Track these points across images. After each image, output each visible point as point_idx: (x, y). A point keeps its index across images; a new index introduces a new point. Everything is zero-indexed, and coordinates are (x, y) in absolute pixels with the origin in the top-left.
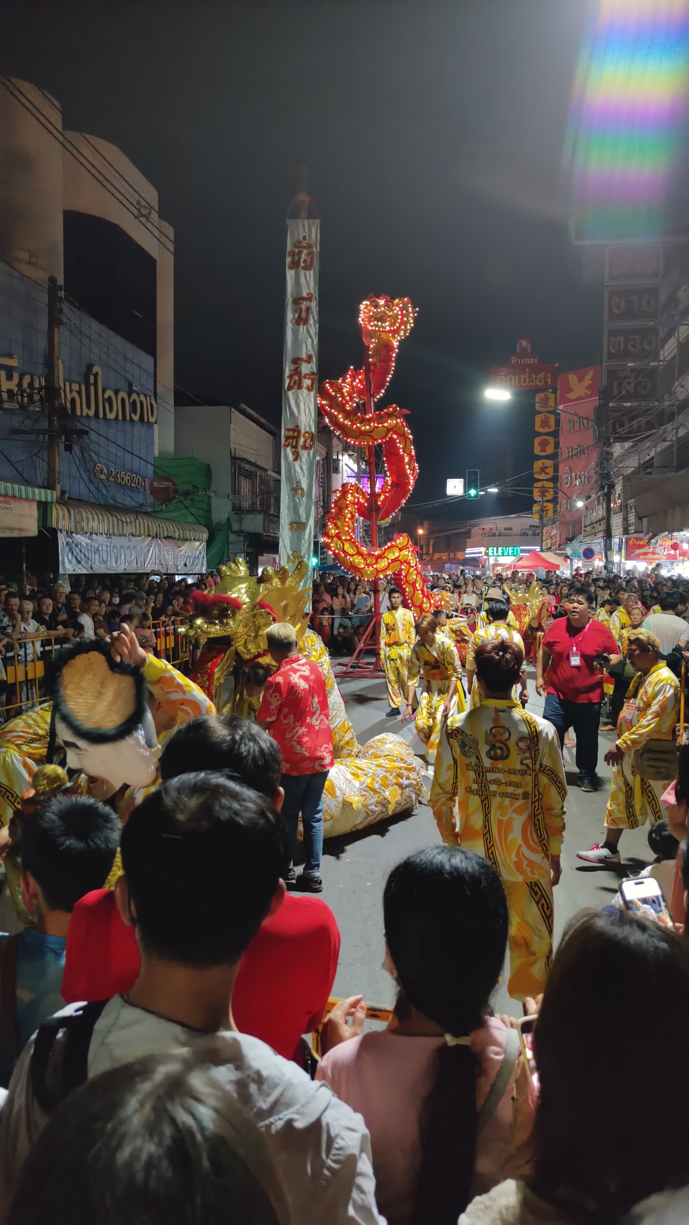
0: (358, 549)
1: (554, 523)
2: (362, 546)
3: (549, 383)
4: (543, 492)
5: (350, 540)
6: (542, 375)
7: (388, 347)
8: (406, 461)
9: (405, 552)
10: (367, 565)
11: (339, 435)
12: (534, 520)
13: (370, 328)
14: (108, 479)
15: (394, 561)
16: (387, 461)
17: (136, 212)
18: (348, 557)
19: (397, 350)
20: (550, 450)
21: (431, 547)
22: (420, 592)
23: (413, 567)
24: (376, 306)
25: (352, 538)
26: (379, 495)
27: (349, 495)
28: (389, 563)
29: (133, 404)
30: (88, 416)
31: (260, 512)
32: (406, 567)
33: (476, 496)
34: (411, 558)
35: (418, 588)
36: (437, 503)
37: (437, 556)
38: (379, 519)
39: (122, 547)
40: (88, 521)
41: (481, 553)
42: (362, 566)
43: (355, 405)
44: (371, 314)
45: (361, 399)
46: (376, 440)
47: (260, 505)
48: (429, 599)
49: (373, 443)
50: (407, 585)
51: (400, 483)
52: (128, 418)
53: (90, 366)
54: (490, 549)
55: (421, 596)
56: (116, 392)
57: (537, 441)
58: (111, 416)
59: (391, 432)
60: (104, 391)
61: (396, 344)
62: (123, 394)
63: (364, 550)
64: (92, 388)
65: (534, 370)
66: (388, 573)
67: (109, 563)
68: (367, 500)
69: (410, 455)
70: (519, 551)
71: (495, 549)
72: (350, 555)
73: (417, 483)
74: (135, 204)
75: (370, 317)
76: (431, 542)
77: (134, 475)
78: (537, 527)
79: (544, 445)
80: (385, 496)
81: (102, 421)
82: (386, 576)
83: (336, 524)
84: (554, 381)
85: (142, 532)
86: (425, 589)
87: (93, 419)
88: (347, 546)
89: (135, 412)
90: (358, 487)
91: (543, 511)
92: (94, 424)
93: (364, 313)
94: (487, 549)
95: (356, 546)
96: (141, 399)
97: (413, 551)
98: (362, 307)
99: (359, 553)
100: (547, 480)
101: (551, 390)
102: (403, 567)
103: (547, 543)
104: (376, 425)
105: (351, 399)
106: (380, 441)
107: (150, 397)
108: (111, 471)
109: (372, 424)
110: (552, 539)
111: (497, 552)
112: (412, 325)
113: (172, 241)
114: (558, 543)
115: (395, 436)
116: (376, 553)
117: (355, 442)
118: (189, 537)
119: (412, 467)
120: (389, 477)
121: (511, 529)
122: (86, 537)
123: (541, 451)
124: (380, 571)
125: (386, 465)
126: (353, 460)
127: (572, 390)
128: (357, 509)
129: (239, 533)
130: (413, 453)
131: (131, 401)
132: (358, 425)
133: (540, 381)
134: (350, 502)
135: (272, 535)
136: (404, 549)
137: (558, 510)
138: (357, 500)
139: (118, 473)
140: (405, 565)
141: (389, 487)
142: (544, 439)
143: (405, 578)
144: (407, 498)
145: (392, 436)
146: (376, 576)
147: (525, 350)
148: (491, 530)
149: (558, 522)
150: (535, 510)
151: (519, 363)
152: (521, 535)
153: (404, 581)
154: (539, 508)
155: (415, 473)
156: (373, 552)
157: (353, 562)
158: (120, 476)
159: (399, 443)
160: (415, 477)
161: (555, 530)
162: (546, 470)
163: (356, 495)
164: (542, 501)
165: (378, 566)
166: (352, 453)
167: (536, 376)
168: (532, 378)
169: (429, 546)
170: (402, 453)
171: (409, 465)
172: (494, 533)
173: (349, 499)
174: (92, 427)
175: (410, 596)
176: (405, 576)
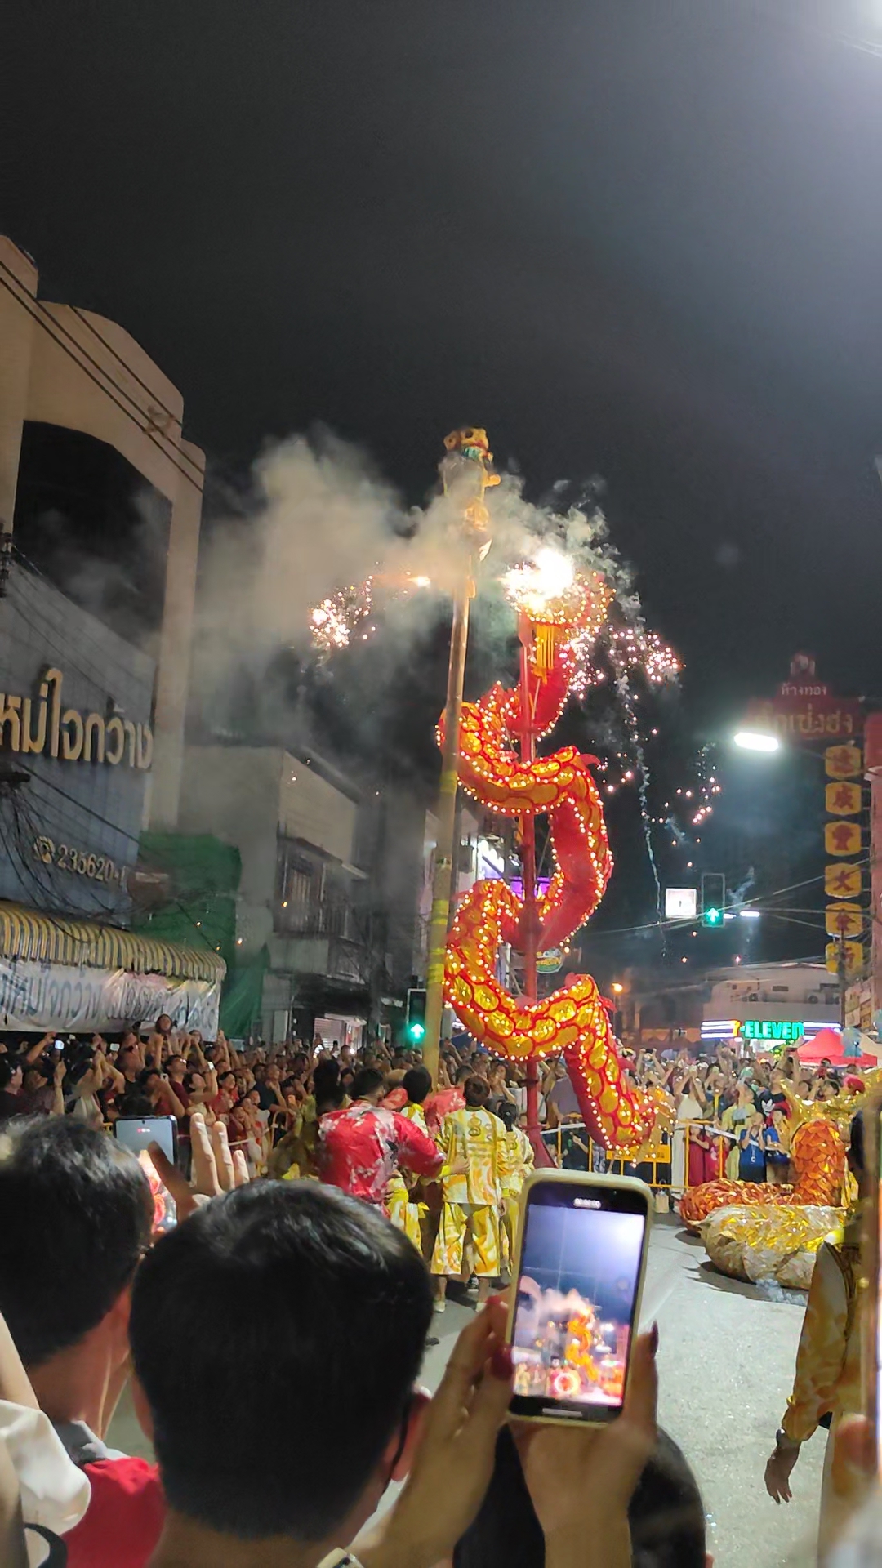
0: (500, 1001)
1: (865, 979)
2: (508, 996)
3: (850, 729)
4: (843, 924)
5: (486, 983)
6: (836, 716)
8: (591, 844)
9: (586, 1010)
10: (515, 1030)
11: (472, 795)
12: (831, 974)
14: (55, 862)
15: (564, 1025)
16: (558, 845)
17: (145, 423)
18: (481, 1015)
20: (854, 845)
21: (637, 1017)
22: (613, 1087)
23: (600, 1038)
25: (490, 980)
26: (542, 904)
27: (487, 903)
28: (556, 1030)
29: (113, 735)
30: (31, 751)
31: (323, 935)
32: (587, 1037)
33: (720, 920)
34: (597, 1021)
35: (611, 1079)
37: (648, 1034)
39: (67, 985)
40: (12, 936)
41: (731, 1031)
42: (507, 1033)
45: (513, 737)
46: (538, 805)
47: (324, 923)
48: (630, 1101)
49: (533, 811)
50: (589, 1072)
51: (579, 884)
52: (101, 758)
53: (45, 668)
54: (748, 1024)
55: (616, 1094)
56: (85, 714)
57: (830, 828)
58: (71, 754)
59: (565, 794)
60: (63, 711)
62: (95, 718)
63: (510, 1002)
64: (44, 706)
65: (823, 706)
66: (554, 1048)
67: (39, 1014)
68: (519, 913)
69: (597, 833)
70: (801, 1032)
71: (757, 1024)
72: (484, 1011)
73: (609, 883)
74: (147, 413)
76: (637, 1008)
77: (101, 859)
78: (834, 986)
79: (843, 836)
80: (553, 907)
81: (55, 763)
82: (550, 1054)
83: (460, 953)
84: (859, 728)
85: (107, 959)
87: (40, 758)
88: (480, 995)
89: (114, 751)
90: (504, 891)
91: (843, 956)
92: (39, 767)
94: (743, 1024)
95: (497, 995)
96: (127, 728)
97: (601, 1008)
99: (501, 1008)
100: (850, 901)
101: (852, 742)
102: (582, 1038)
103: (851, 1018)
104: (538, 780)
106: (544, 808)
107: (143, 724)
108: (63, 849)
109: (531, 779)
110: (862, 1009)
111: (761, 1031)
112: (605, 616)
115: (571, 801)
116: (533, 1009)
117: (500, 808)
118: (191, 974)
119: (601, 855)
120: (559, 873)
121: (785, 989)
122: (5, 964)
123: (838, 848)
124: (540, 1044)
125: (554, 851)
126: (497, 850)
128: (501, 927)
129: (280, 973)
130: (604, 832)
131: (110, 730)
132: (507, 778)
133: (834, 727)
134: (487, 914)
135: (343, 978)
136: (584, 1004)
137: (872, 955)
138: (500, 911)
139: (73, 853)
140: (587, 1034)
141: (560, 891)
142: (842, 827)
143: (585, 1060)
144: (592, 911)
145: (566, 801)
146: (531, 1053)
147: (805, 672)
148: (749, 988)
149: (871, 978)
150: (830, 955)
151: (795, 693)
152: (805, 1002)
153: (584, 1064)
154: (837, 951)
155: (607, 866)
156: (527, 1008)
157: (489, 1025)
158: (77, 859)
159: (579, 812)
160: (607, 874)
161: (869, 993)
162: (848, 882)
163: (499, 902)
164: (843, 939)
165: (536, 1033)
166: (495, 838)
167: (825, 718)
168: (818, 720)
169: (633, 1015)
170: (583, 831)
171: (597, 853)
172: (754, 995)
173: (486, 909)
174: (36, 771)
175: (595, 1094)
176: (587, 1056)
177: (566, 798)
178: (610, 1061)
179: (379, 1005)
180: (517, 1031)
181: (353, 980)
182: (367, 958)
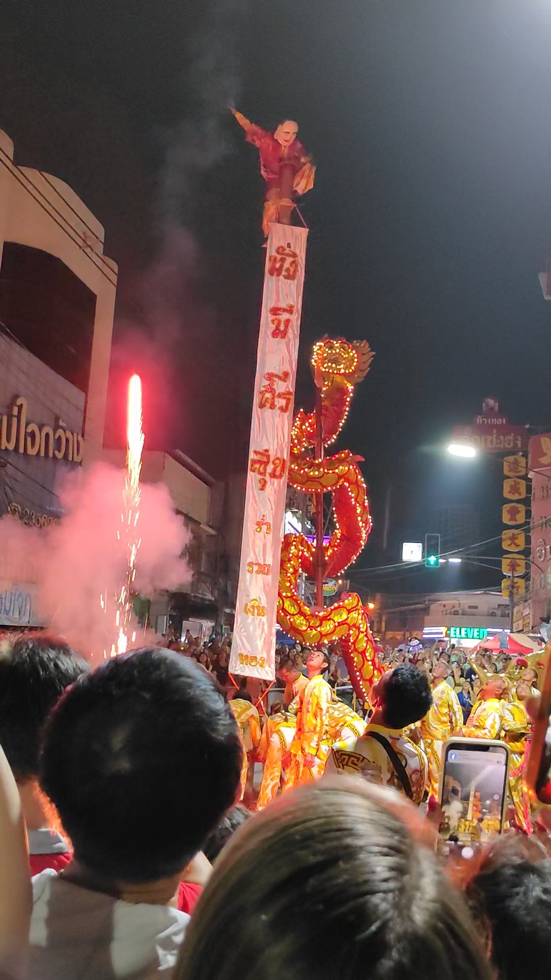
0: (300, 609)
1: (526, 601)
2: (305, 605)
3: (519, 446)
4: (513, 567)
5: (291, 597)
6: (511, 437)
7: (343, 391)
8: (358, 511)
9: (354, 615)
10: (309, 627)
12: (504, 598)
13: (324, 370)
14: (21, 519)
15: (340, 624)
16: (337, 512)
17: (81, 243)
18: (288, 617)
19: (351, 395)
20: (521, 518)
21: (383, 624)
22: (370, 663)
23: (362, 632)
24: (331, 348)
25: (294, 595)
26: (327, 549)
27: (293, 548)
28: (335, 627)
29: (58, 440)
30: (6, 449)
32: (354, 632)
33: (437, 563)
34: (360, 622)
35: (369, 658)
36: (390, 567)
37: (389, 635)
38: (325, 576)
41: (441, 633)
42: (304, 628)
43: (303, 449)
44: (325, 355)
45: (310, 444)
46: (326, 487)
48: (380, 672)
49: (322, 490)
50: (356, 653)
51: (351, 537)
52: (51, 455)
53: (16, 397)
54: (452, 629)
55: (372, 667)
56: (41, 427)
57: (506, 508)
58: (32, 452)
59: (342, 480)
60: (27, 424)
61: (350, 388)
62: (48, 429)
63: (307, 610)
64: (15, 420)
65: (502, 431)
66: (334, 638)
67: (11, 614)
68: (312, 554)
69: (362, 505)
70: (486, 634)
71: (458, 629)
72: (290, 614)
73: (370, 536)
74: (81, 236)
75: (325, 358)
76: (384, 619)
77: (50, 518)
78: (507, 606)
79: (513, 513)
80: (334, 550)
81: (22, 457)
82: (331, 642)
84: (525, 444)
86: (377, 661)
87: (13, 453)
88: (287, 604)
89: (59, 449)
90: (303, 539)
91: (513, 587)
92: (12, 459)
93: (317, 354)
94: (449, 629)
95: (298, 605)
96: (67, 435)
97: (363, 614)
98: (316, 348)
99: (301, 613)
100: (518, 553)
101: (521, 454)
102: (351, 632)
103: (517, 625)
104: (326, 471)
105: (300, 443)
106: (329, 488)
107: (77, 434)
108: (26, 512)
109: (322, 470)
110: (524, 620)
111: (460, 634)
113: (115, 273)
114: (531, 625)
115: (346, 484)
116: (321, 614)
117: (302, 488)
119: (364, 519)
120: (338, 529)
121: (476, 607)
123: (510, 520)
124: (325, 636)
125: (335, 516)
126: (297, 518)
127: (546, 454)
128: (301, 563)
130: (366, 504)
131: (57, 437)
132: (306, 470)
133: (509, 444)
134: (293, 554)
135: (201, 596)
136: (352, 611)
137: (531, 586)
138: (300, 553)
139: (33, 513)
140: (354, 629)
141: (338, 541)
142: (514, 507)
143: (353, 646)
144: (358, 554)
145: (343, 484)
146: (319, 641)
147: (492, 409)
148: (454, 607)
149: (531, 600)
150: (505, 586)
151: (486, 422)
152: (488, 616)
153: (352, 649)
154: (509, 584)
155: (368, 526)
156: (317, 613)
157: (293, 623)
158: (35, 517)
159: (351, 491)
160: (368, 530)
161: (528, 609)
162: (516, 541)
163: (300, 547)
164: (513, 576)
165: (323, 629)
166: (296, 510)
167: (504, 438)
168: (500, 439)
169: (381, 623)
170: (353, 503)
171: (361, 517)
172: (457, 611)
173: (292, 552)
174: (10, 460)
175: (359, 667)
176: (354, 643)
177: (343, 483)
178: (368, 647)
179: (223, 613)
180: (311, 627)
181: (207, 597)
182: (216, 584)
